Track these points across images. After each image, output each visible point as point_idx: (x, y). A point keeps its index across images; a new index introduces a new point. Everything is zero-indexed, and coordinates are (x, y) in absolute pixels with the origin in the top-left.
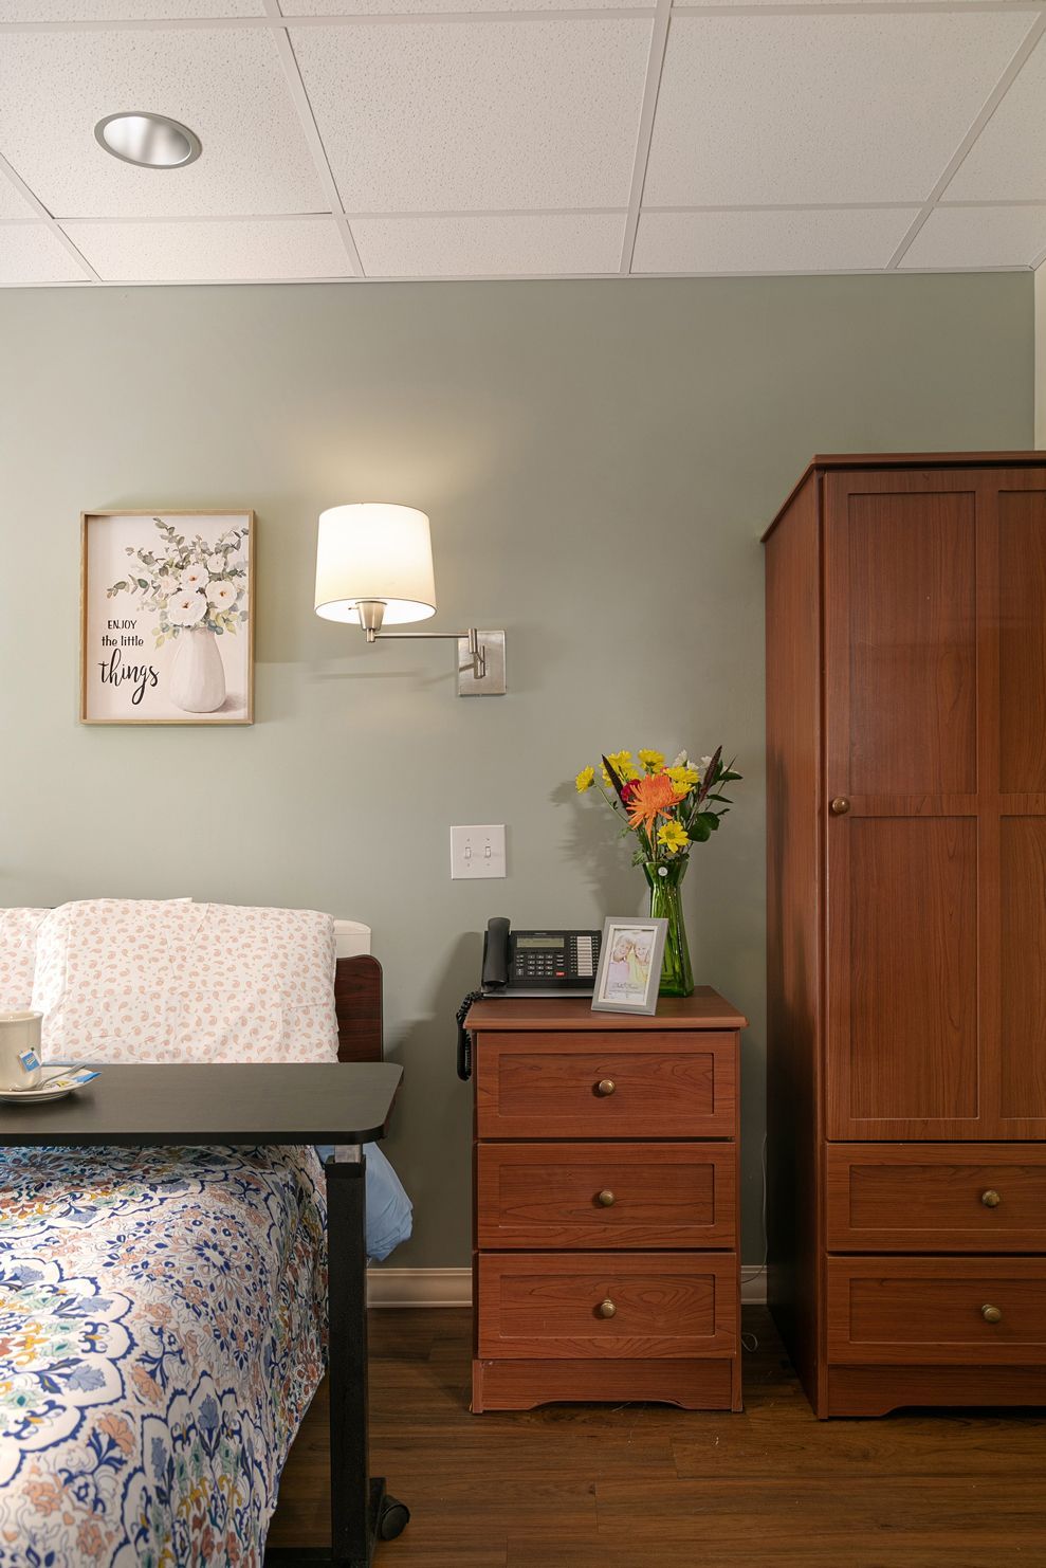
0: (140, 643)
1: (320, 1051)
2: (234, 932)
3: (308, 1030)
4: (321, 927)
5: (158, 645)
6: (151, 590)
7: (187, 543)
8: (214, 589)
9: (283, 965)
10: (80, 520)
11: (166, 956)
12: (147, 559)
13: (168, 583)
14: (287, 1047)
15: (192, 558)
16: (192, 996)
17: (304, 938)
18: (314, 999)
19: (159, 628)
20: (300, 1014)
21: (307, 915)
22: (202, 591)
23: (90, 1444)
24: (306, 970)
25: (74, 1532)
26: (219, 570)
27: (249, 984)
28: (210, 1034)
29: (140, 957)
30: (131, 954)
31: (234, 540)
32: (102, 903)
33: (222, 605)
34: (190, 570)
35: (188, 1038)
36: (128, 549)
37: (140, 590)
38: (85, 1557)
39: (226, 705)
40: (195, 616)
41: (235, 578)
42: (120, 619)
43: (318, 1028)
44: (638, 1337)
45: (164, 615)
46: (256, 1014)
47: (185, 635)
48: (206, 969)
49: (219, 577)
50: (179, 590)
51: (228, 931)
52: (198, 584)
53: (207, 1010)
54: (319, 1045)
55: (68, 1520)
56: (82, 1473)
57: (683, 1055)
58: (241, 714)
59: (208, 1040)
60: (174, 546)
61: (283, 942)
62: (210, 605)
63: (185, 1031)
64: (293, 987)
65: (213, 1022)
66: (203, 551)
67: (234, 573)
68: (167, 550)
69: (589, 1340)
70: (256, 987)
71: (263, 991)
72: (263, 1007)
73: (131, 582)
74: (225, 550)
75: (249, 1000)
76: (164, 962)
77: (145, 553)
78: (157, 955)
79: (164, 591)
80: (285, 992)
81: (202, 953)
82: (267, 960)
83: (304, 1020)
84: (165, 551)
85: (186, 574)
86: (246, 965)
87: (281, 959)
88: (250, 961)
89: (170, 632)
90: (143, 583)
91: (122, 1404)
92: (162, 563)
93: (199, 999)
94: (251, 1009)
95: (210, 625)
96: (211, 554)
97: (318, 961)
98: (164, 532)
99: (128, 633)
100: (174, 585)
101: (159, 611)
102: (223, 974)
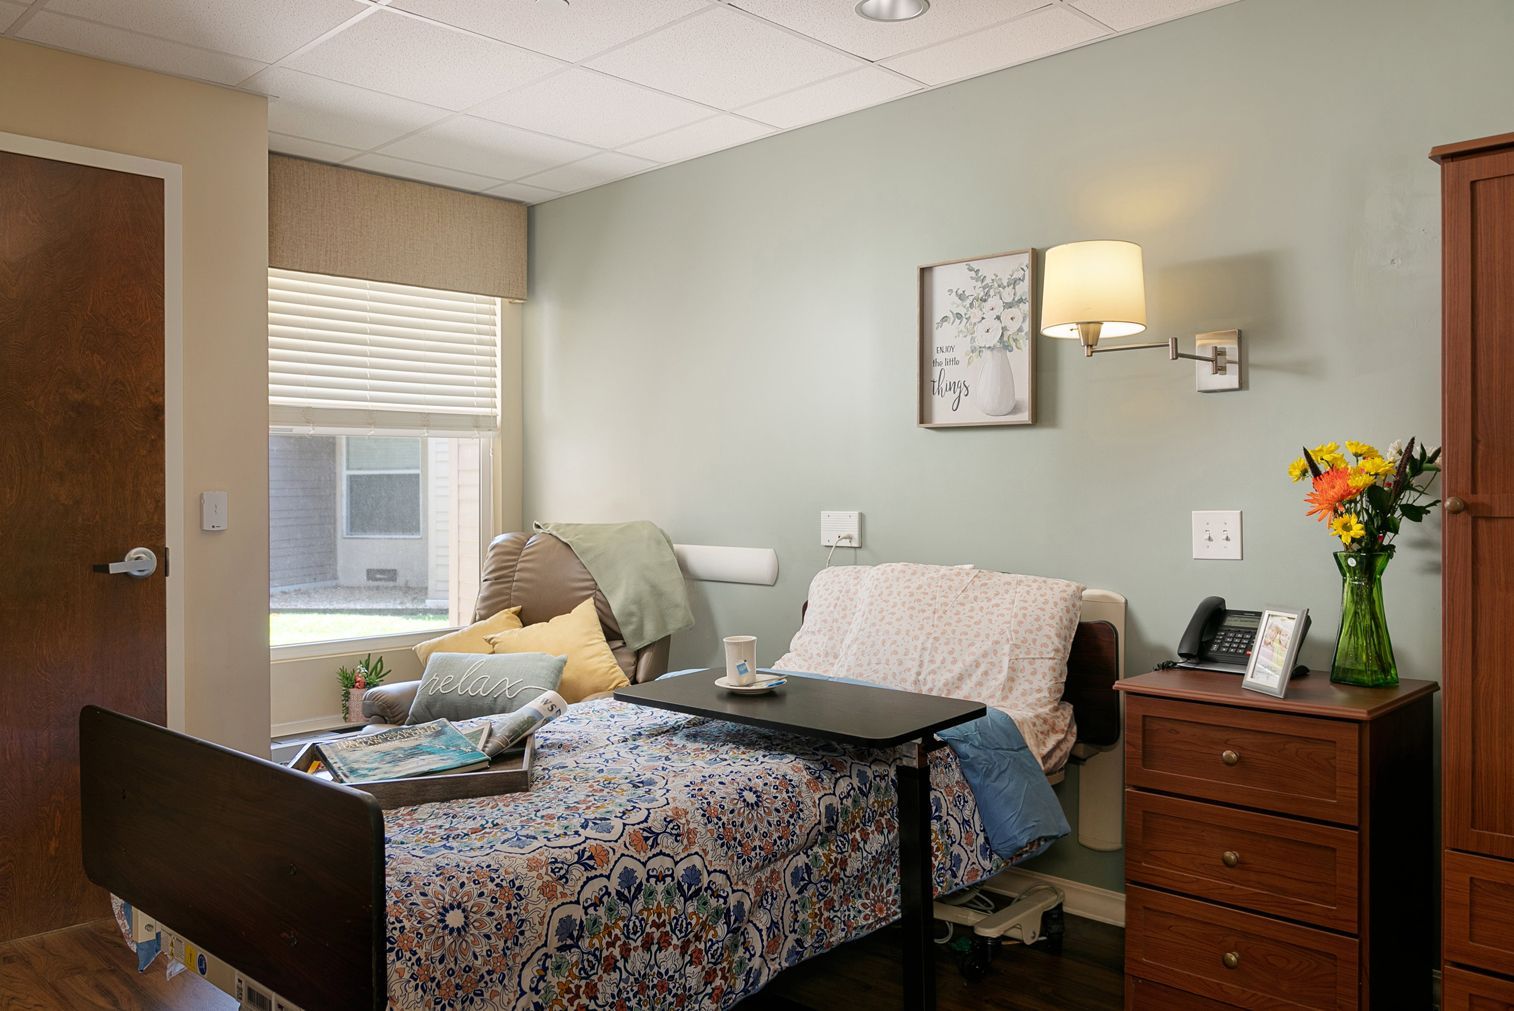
0: (957, 363)
1: (1038, 696)
2: (991, 594)
3: (1031, 678)
4: (1065, 595)
5: (969, 363)
6: (965, 320)
7: (988, 281)
8: (1006, 314)
9: (1020, 623)
10: (916, 273)
11: (932, 609)
12: (962, 297)
13: (975, 314)
14: (1011, 689)
15: (992, 293)
16: (943, 640)
17: (1046, 602)
18: (1041, 653)
19: (970, 349)
20: (1026, 663)
21: (1057, 584)
22: (998, 318)
23: (578, 853)
24: (1039, 629)
25: (539, 883)
26: (1009, 299)
27: (988, 636)
28: (950, 671)
29: (913, 608)
30: (907, 606)
31: (1019, 274)
32: (899, 566)
33: (1013, 327)
34: (991, 302)
35: (933, 672)
36: (949, 291)
37: (958, 321)
38: (541, 896)
39: (1016, 410)
40: (993, 339)
41: (1021, 305)
42: (944, 345)
43: (1041, 676)
44: (1260, 994)
45: (973, 340)
46: (989, 659)
47: (987, 354)
48: (959, 621)
49: (1008, 306)
50: (983, 318)
51: (986, 593)
52: (996, 312)
53: (951, 653)
54: (1039, 691)
55: (540, 877)
56: (563, 863)
57: (1306, 740)
58: (1025, 416)
59: (948, 676)
60: (979, 284)
61: (1026, 605)
62: (1004, 329)
63: (933, 667)
64: (1024, 641)
65: (954, 662)
66: (999, 286)
67: (1021, 301)
68: (975, 287)
69: (1218, 984)
70: (994, 638)
71: (997, 642)
72: (995, 655)
73: (951, 316)
74: (1014, 283)
75: (984, 648)
76: (929, 613)
77: (960, 292)
78: (926, 607)
79: (973, 320)
80: (1015, 645)
81: (960, 608)
82: (1007, 618)
83: (1029, 668)
84: (973, 289)
85: (987, 305)
86: (990, 621)
87: (1020, 617)
88: (994, 618)
89: (977, 352)
90: (959, 316)
91: (612, 844)
92: (971, 298)
93: (947, 644)
94: (985, 655)
95: (1005, 345)
96: (1004, 288)
97: (1053, 622)
98: (973, 274)
99: (949, 355)
100: (979, 315)
101: (969, 337)
102: (970, 626)
